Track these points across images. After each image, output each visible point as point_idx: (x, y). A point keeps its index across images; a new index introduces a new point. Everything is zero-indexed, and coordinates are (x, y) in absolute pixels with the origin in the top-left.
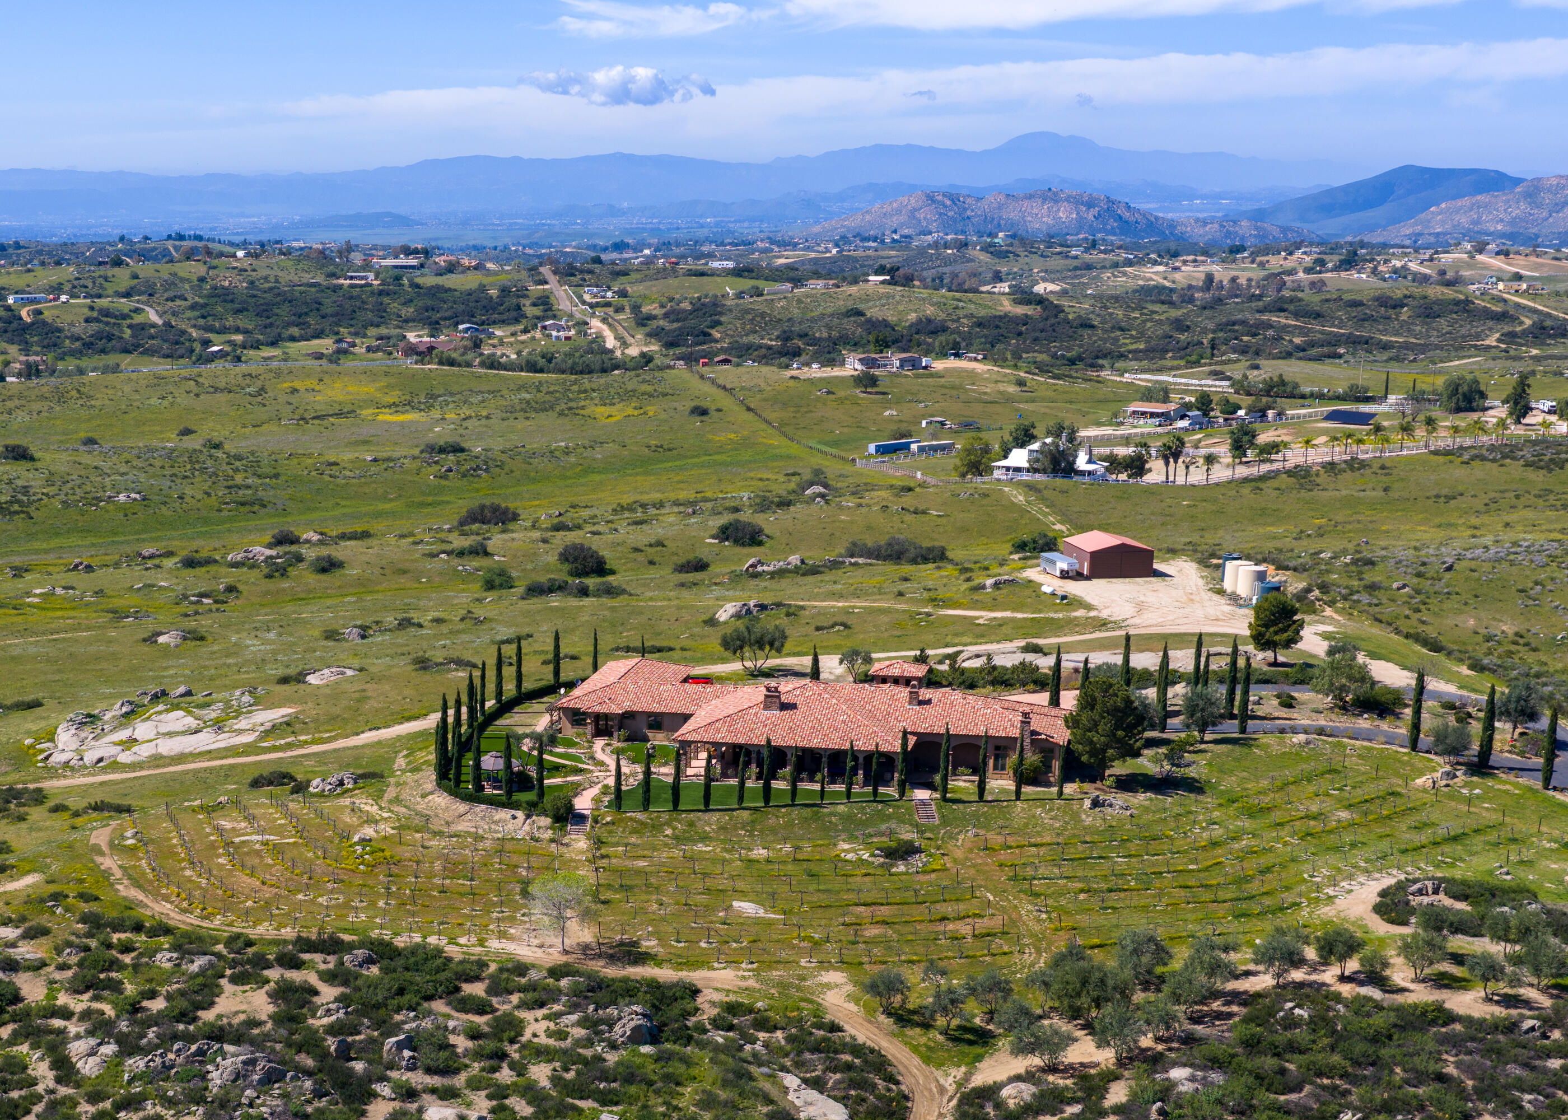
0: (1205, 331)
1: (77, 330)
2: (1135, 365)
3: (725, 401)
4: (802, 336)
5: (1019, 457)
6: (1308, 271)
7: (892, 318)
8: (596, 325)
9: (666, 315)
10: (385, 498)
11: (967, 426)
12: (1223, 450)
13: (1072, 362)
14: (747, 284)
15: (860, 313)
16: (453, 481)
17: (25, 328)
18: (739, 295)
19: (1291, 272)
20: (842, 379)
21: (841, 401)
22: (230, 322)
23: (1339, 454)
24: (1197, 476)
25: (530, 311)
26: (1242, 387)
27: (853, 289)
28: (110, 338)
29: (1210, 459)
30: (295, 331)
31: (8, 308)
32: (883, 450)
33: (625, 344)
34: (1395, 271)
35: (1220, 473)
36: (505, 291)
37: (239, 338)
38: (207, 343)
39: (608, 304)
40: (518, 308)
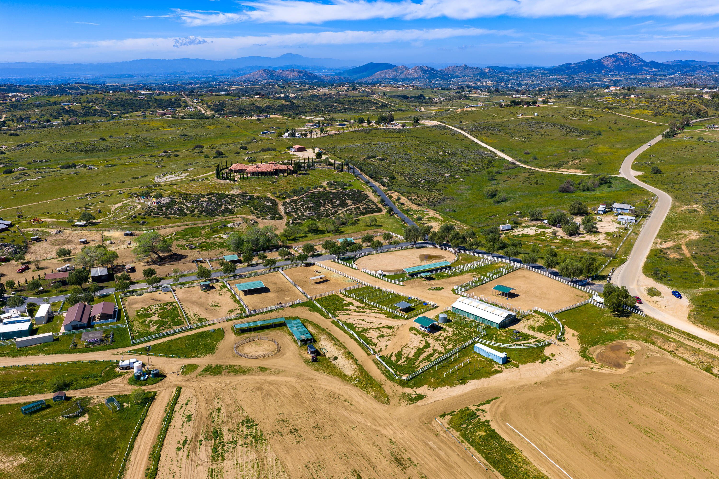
0: (322, 107)
1: (81, 111)
2: (308, 114)
3: (233, 125)
4: (243, 109)
5: (287, 134)
6: (346, 91)
7: (261, 106)
8: (199, 108)
9: (214, 105)
10: (175, 145)
11: (278, 128)
12: (319, 132)
13: (297, 114)
14: (230, 97)
15: (254, 104)
16: (187, 141)
17: (68, 111)
18: (228, 101)
19: (342, 91)
20: (254, 120)
21: (254, 124)
22: (116, 108)
23: (337, 132)
24: (314, 136)
25: (183, 104)
26: (326, 119)
27: (252, 99)
28: (89, 113)
29: (317, 134)
30: (131, 110)
31: (62, 106)
32: (263, 133)
33: (206, 112)
34: (363, 91)
35: (319, 135)
36: (175, 100)
37: (119, 112)
38: (112, 113)
39: (200, 103)
40: (180, 104)
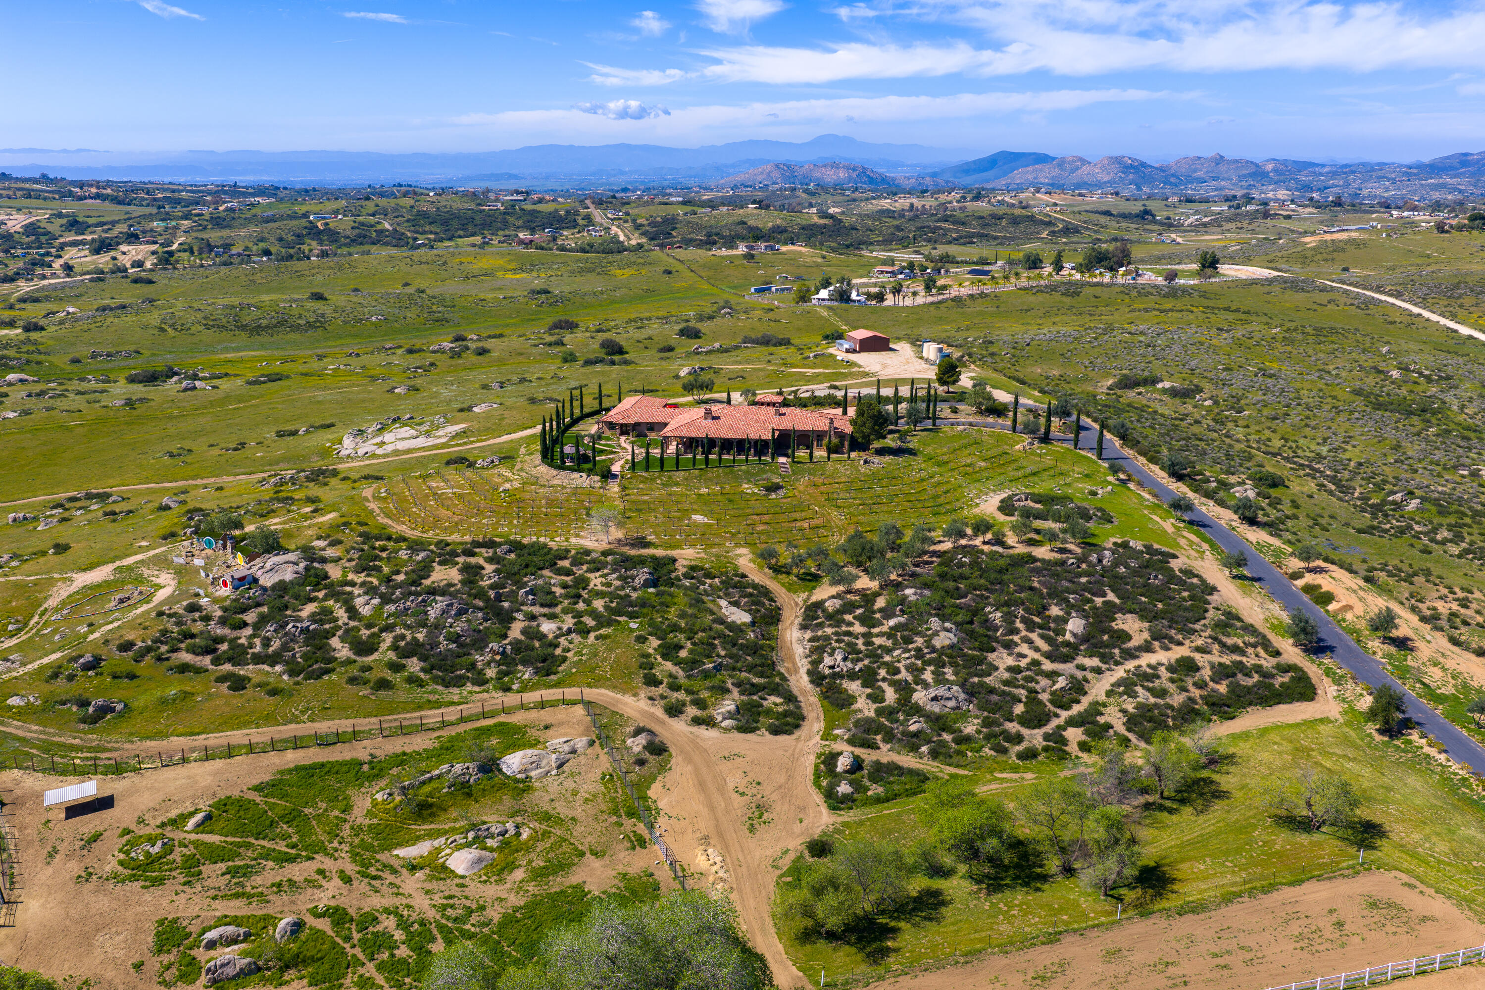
0: (910, 231)
1: (348, 233)
2: (878, 248)
3: (680, 267)
4: (717, 234)
5: (824, 294)
6: (958, 202)
7: (760, 226)
8: (614, 229)
9: (649, 224)
11: (799, 278)
12: (921, 289)
13: (848, 247)
14: (689, 208)
15: (745, 223)
16: (544, 308)
17: (320, 232)
18: (685, 214)
19: (951, 202)
20: (737, 256)
21: (737, 266)
22: (427, 228)
23: (975, 290)
24: (909, 302)
25: (581, 222)
26: (928, 258)
27: (741, 211)
28: (365, 237)
29: (915, 294)
30: (461, 233)
31: (311, 222)
32: (758, 291)
33: (629, 239)
34: (999, 202)
35: (920, 300)
36: (568, 212)
37: (432, 236)
38: (416, 239)
39: (620, 219)
40: (575, 221)
